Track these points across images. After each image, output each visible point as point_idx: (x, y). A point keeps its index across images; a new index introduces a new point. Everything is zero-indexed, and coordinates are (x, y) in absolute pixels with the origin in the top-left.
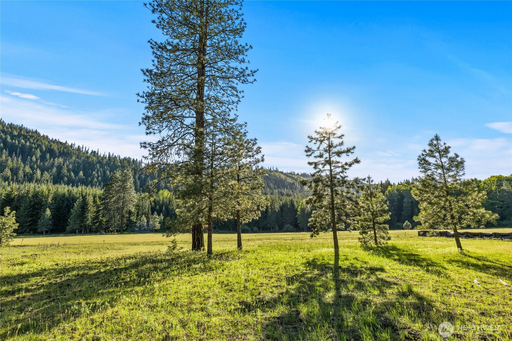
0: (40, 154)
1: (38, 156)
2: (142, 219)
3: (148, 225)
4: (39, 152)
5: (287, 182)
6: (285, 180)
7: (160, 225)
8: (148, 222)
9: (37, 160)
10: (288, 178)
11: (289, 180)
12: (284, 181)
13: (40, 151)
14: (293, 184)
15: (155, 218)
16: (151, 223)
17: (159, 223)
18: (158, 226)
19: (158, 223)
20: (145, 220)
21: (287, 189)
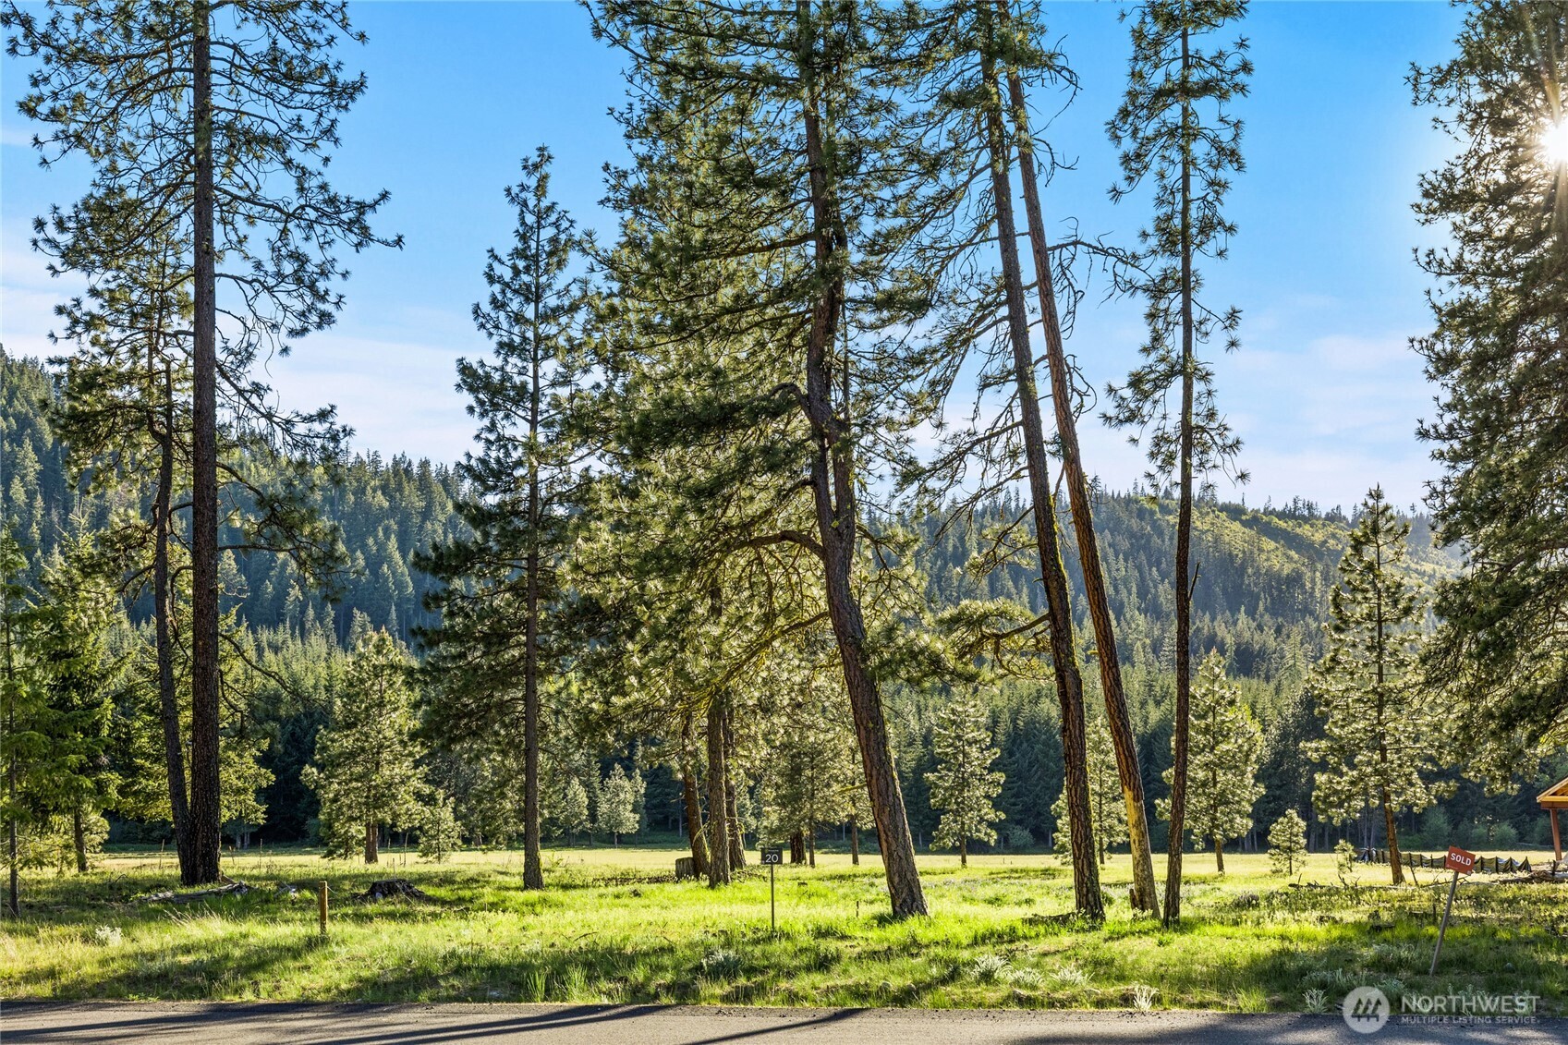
0: (38, 467)
1: (31, 477)
2: (570, 794)
3: (593, 817)
4: (32, 455)
5: (1257, 573)
6: (1249, 558)
7: (638, 817)
8: (593, 806)
9: (31, 495)
10: (1269, 544)
11: (1275, 558)
12: (1243, 568)
13: (37, 450)
14: (1295, 580)
15: (618, 789)
16: (603, 808)
17: (634, 811)
18: (630, 821)
19: (629, 807)
20: (583, 798)
21: (1251, 613)
